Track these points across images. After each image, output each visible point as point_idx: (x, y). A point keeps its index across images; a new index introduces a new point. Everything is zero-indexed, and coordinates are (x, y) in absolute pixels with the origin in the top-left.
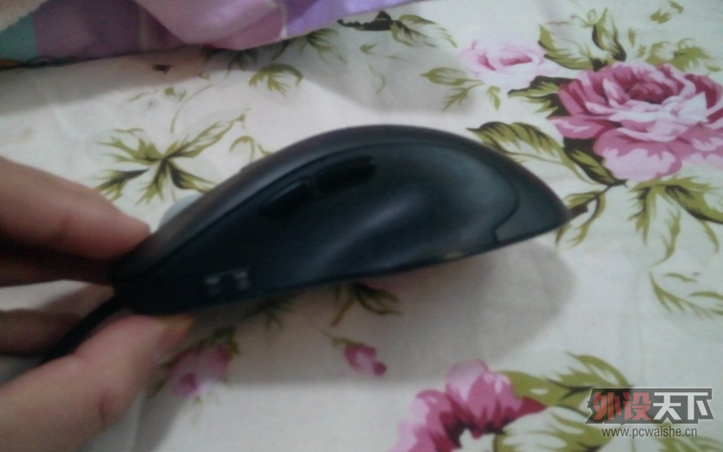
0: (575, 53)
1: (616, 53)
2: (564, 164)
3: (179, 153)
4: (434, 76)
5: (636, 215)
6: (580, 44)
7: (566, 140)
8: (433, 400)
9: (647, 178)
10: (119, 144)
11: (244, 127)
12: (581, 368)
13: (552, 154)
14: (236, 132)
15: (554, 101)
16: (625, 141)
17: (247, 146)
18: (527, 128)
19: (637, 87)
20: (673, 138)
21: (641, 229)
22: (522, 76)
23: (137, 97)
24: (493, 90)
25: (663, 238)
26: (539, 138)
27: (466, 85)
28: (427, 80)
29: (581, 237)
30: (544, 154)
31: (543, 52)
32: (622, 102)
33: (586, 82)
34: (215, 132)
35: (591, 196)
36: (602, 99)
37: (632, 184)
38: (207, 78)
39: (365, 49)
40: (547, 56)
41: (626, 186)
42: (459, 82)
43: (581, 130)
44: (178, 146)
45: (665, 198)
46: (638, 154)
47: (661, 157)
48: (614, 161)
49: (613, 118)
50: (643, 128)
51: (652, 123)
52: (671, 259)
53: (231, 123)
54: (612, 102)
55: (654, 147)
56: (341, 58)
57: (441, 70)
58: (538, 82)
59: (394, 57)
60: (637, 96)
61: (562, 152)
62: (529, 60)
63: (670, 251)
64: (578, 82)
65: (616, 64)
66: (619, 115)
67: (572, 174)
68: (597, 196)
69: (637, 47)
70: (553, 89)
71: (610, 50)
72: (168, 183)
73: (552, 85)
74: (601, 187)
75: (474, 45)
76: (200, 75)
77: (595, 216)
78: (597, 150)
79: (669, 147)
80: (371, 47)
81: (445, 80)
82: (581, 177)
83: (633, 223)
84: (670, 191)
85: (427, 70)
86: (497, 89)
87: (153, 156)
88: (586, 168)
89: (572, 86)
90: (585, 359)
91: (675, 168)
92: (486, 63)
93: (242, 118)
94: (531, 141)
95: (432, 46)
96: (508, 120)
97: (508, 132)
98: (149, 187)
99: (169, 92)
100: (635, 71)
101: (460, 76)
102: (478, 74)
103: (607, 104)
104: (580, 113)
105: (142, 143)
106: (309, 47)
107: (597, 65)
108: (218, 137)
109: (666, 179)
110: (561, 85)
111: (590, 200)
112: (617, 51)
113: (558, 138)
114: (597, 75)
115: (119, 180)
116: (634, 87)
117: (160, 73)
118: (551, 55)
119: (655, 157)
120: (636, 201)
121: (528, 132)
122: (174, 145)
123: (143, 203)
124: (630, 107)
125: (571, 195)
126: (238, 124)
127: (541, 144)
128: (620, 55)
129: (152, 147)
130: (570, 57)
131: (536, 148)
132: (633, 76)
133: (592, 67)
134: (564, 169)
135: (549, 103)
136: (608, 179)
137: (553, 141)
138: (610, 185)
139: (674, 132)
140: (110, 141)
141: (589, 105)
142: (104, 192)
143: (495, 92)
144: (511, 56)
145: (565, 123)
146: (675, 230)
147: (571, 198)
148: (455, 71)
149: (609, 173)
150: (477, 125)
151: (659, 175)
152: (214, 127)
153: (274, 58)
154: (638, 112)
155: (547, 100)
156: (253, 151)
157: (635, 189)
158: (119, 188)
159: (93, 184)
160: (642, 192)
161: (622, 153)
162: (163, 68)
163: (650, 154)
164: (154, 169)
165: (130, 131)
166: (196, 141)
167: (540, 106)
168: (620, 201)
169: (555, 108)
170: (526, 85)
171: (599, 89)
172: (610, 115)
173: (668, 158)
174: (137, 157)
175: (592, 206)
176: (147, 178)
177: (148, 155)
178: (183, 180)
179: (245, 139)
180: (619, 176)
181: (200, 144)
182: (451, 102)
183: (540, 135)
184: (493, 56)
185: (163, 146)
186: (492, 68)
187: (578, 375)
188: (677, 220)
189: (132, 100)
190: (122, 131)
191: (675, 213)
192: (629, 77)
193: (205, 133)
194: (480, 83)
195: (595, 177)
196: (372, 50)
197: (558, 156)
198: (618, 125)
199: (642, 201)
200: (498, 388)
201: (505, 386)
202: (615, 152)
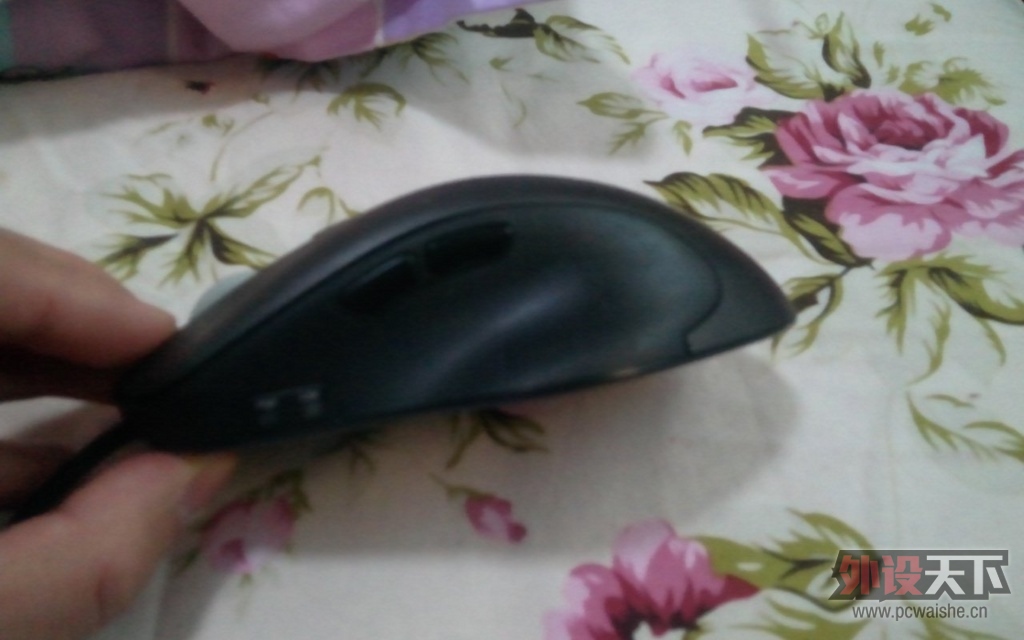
0: (799, 76)
1: (856, 76)
2: (784, 234)
3: (223, 210)
4: (597, 104)
5: (887, 310)
6: (805, 62)
7: (787, 201)
8: (595, 579)
9: (902, 256)
10: (134, 197)
11: (319, 175)
12: (810, 532)
13: (766, 220)
14: (309, 181)
15: (768, 143)
16: (870, 203)
17: (324, 202)
18: (731, 182)
19: (886, 125)
20: (938, 199)
21: (895, 331)
22: (724, 106)
23: (163, 128)
24: (681, 127)
25: (925, 343)
26: (747, 197)
27: (642, 119)
28: (586, 110)
29: (808, 341)
30: (753, 219)
31: (754, 73)
32: (865, 147)
33: (815, 117)
34: (276, 181)
35: (823, 282)
36: (837, 143)
37: (880, 264)
38: (266, 101)
39: (497, 63)
40: (758, 80)
41: (873, 268)
42: (633, 113)
43: (807, 185)
44: (222, 200)
45: (929, 286)
46: (890, 222)
47: (921, 226)
48: (855, 231)
49: (853, 170)
50: (896, 184)
51: (908, 178)
52: (937, 374)
53: (301, 168)
54: (852, 147)
55: (911, 212)
56: (461, 76)
57: (607, 96)
58: (746, 116)
59: (539, 77)
60: (887, 138)
61: (781, 217)
62: (731, 84)
63: (936, 362)
64: (803, 117)
65: (857, 92)
66: (862, 165)
67: (795, 249)
68: (831, 282)
69: (886, 69)
70: (767, 127)
71: (849, 73)
72: (206, 255)
73: (767, 121)
74: (835, 269)
75: (654, 61)
76: (255, 97)
77: (828, 310)
78: (831, 214)
79: (932, 212)
80: (504, 62)
81: (613, 111)
82: (806, 253)
83: (883, 321)
84: (935, 276)
85: (587, 96)
86: (688, 126)
87: (183, 216)
88: (815, 240)
89: (795, 123)
90: (815, 519)
91: (942, 242)
92: (671, 86)
93: (316, 162)
94: (737, 202)
95: (596, 61)
96: (703, 170)
97: (702, 187)
98: (179, 261)
99: (210, 121)
100: (884, 103)
101: (633, 105)
102: (659, 103)
103: (844, 149)
104: (806, 162)
105: (168, 195)
106: (415, 61)
107: (830, 93)
108: (281, 189)
109: (929, 258)
110: (779, 122)
111: (821, 287)
112: (859, 74)
113: (775, 197)
114: (830, 107)
115: (134, 249)
116: (882, 126)
117: (196, 94)
118: (765, 78)
119: (913, 226)
120: (886, 290)
121: (732, 188)
122: (216, 199)
123: (169, 285)
124: (877, 154)
125: (793, 280)
126: (310, 170)
127: (750, 206)
128: (862, 79)
129: (183, 203)
130: (792, 81)
131: (742, 211)
132: (881, 110)
133: (821, 95)
134: (784, 243)
135: (761, 145)
136: (847, 257)
137: (768, 200)
138: (849, 266)
139: (941, 191)
140: (121, 192)
141: (819, 151)
142: (111, 268)
143: (685, 130)
144: (708, 78)
145: (785, 175)
146: (943, 332)
147: (794, 284)
148: (626, 98)
149: (847, 248)
150: (659, 177)
151: (919, 253)
152: (275, 173)
153: (365, 74)
154: (888, 162)
155: (756, 143)
156: (332, 210)
157: (886, 272)
158: (134, 262)
159: (94, 256)
160: (894, 277)
161: (866, 220)
162: (201, 87)
163: (906, 222)
164: (185, 233)
165: (151, 178)
166: (249, 193)
167: (748, 150)
168: (864, 289)
169: (770, 155)
170: (729, 120)
171: (832, 127)
172: (848, 164)
173: (932, 228)
174: (161, 216)
175: (823, 296)
176: (176, 247)
177: (177, 214)
178: (227, 250)
179: (321, 192)
180: (862, 253)
181: (255, 197)
182: (620, 143)
183: (749, 191)
184: (681, 79)
185: (199, 200)
186: (681, 95)
187: (806, 542)
188: (945, 317)
189: (154, 132)
190: (139, 178)
191: (943, 307)
192: (875, 112)
193: (261, 183)
194: (664, 116)
195: (828, 254)
196: (506, 66)
197: (775, 223)
198: (860, 179)
199: (894, 290)
200: (690, 561)
201: (699, 558)
202: (856, 218)
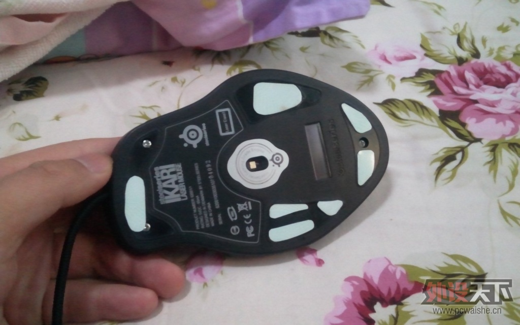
0: (445, 53)
1: (474, 53)
2: (440, 127)
4: (350, 67)
5: (489, 162)
6: (448, 46)
7: (441, 111)
8: (356, 283)
9: (495, 138)
10: (145, 117)
13: (432, 121)
15: (432, 85)
16: (482, 113)
18: (414, 103)
19: (488, 76)
20: (513, 111)
21: (492, 173)
22: (410, 68)
23: (154, 84)
24: (390, 78)
25: (507, 177)
26: (422, 110)
27: (372, 74)
28: (345, 70)
29: (452, 177)
30: (425, 120)
31: (424, 52)
32: (478, 86)
33: (453, 73)
35: (459, 149)
36: (465, 85)
37: (485, 142)
38: (199, 70)
39: (303, 49)
40: (426, 55)
41: (482, 143)
42: (368, 71)
43: (451, 104)
45: (508, 152)
46: (490, 122)
47: (505, 124)
48: (473, 126)
49: (472, 97)
50: (492, 104)
51: (499, 101)
52: (512, 192)
54: (471, 86)
55: (500, 117)
56: (287, 56)
57: (355, 63)
58: (421, 73)
59: (323, 55)
60: (488, 82)
61: (438, 119)
62: (414, 58)
63: (511, 186)
64: (448, 73)
65: (474, 61)
66: (476, 95)
67: (445, 134)
68: (462, 149)
69: (488, 49)
70: (431, 78)
71: (470, 51)
73: (431, 75)
74: (465, 143)
75: (376, 47)
76: (193, 68)
77: (461, 163)
78: (462, 118)
79: (510, 117)
80: (307, 48)
81: (358, 70)
82: (451, 136)
83: (487, 168)
84: (512, 147)
85: (345, 64)
86: (394, 77)
88: (455, 130)
89: (444, 76)
90: (455, 257)
91: (514, 131)
92: (385, 59)
94: (417, 112)
95: (349, 48)
96: (401, 97)
97: (401, 105)
99: (174, 80)
100: (487, 66)
101: (367, 68)
102: (380, 66)
103: (468, 87)
104: (450, 93)
105: (159, 114)
106: (265, 48)
107: (461, 61)
109: (508, 139)
110: (437, 75)
111: (458, 152)
112: (475, 52)
113: (436, 110)
114: (461, 68)
116: (486, 77)
117: (167, 67)
118: (429, 54)
119: (501, 124)
120: (489, 153)
121: (415, 106)
124: (484, 90)
125: (445, 148)
127: (423, 114)
128: (476, 55)
130: (442, 56)
131: (420, 116)
132: (485, 69)
133: (456, 62)
134: (440, 131)
135: (428, 86)
136: (470, 138)
137: (433, 112)
138: (471, 142)
139: (514, 108)
140: (139, 114)
141: (456, 88)
143: (392, 79)
144: (402, 55)
145: (440, 100)
146: (515, 173)
147: (445, 150)
148: (364, 64)
149: (470, 133)
150: (380, 101)
151: (504, 136)
153: (243, 56)
154: (489, 94)
155: (427, 85)
157: (488, 145)
160: (492, 147)
161: (479, 121)
162: (169, 63)
163: (497, 122)
165: (151, 107)
167: (422, 88)
168: (478, 153)
169: (433, 90)
170: (413, 75)
171: (462, 77)
172: (470, 95)
173: (510, 125)
175: (459, 156)
180: (477, 136)
182: (362, 85)
183: (423, 107)
184: (389, 55)
186: (389, 63)
188: (516, 166)
189: (150, 86)
190: (146, 108)
191: (515, 162)
192: (483, 70)
194: (382, 72)
195: (461, 136)
196: (307, 50)
197: (435, 122)
198: (476, 102)
199: (492, 153)
200: (398, 275)
201: (402, 273)
202: (474, 120)
